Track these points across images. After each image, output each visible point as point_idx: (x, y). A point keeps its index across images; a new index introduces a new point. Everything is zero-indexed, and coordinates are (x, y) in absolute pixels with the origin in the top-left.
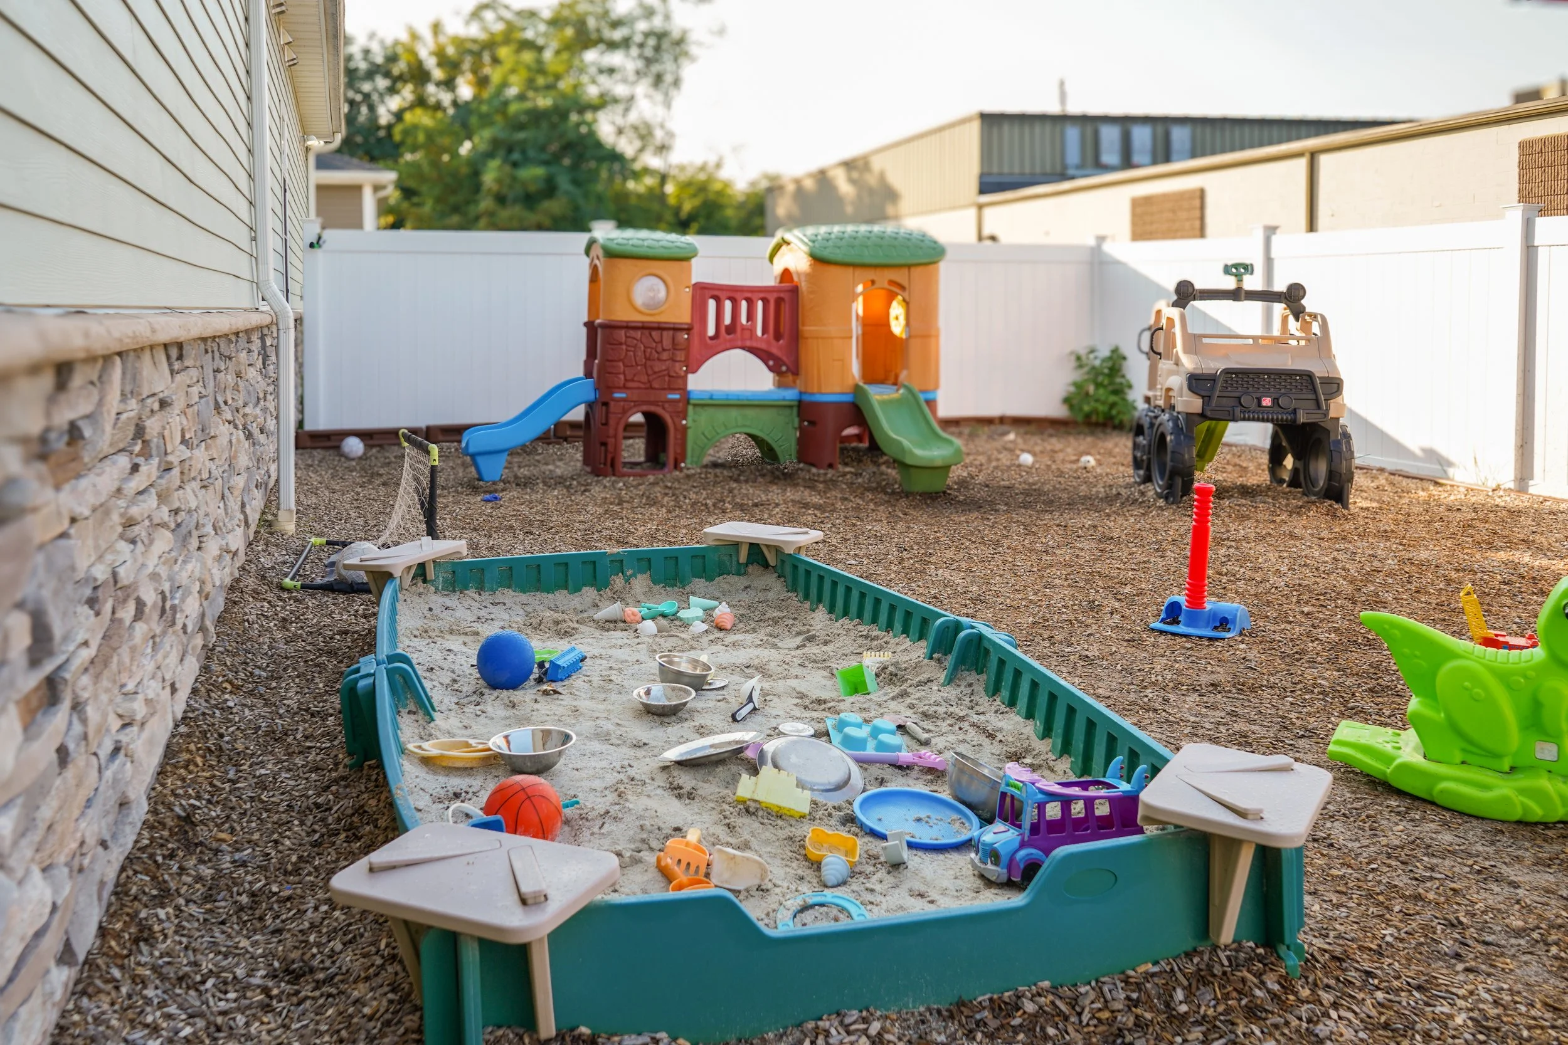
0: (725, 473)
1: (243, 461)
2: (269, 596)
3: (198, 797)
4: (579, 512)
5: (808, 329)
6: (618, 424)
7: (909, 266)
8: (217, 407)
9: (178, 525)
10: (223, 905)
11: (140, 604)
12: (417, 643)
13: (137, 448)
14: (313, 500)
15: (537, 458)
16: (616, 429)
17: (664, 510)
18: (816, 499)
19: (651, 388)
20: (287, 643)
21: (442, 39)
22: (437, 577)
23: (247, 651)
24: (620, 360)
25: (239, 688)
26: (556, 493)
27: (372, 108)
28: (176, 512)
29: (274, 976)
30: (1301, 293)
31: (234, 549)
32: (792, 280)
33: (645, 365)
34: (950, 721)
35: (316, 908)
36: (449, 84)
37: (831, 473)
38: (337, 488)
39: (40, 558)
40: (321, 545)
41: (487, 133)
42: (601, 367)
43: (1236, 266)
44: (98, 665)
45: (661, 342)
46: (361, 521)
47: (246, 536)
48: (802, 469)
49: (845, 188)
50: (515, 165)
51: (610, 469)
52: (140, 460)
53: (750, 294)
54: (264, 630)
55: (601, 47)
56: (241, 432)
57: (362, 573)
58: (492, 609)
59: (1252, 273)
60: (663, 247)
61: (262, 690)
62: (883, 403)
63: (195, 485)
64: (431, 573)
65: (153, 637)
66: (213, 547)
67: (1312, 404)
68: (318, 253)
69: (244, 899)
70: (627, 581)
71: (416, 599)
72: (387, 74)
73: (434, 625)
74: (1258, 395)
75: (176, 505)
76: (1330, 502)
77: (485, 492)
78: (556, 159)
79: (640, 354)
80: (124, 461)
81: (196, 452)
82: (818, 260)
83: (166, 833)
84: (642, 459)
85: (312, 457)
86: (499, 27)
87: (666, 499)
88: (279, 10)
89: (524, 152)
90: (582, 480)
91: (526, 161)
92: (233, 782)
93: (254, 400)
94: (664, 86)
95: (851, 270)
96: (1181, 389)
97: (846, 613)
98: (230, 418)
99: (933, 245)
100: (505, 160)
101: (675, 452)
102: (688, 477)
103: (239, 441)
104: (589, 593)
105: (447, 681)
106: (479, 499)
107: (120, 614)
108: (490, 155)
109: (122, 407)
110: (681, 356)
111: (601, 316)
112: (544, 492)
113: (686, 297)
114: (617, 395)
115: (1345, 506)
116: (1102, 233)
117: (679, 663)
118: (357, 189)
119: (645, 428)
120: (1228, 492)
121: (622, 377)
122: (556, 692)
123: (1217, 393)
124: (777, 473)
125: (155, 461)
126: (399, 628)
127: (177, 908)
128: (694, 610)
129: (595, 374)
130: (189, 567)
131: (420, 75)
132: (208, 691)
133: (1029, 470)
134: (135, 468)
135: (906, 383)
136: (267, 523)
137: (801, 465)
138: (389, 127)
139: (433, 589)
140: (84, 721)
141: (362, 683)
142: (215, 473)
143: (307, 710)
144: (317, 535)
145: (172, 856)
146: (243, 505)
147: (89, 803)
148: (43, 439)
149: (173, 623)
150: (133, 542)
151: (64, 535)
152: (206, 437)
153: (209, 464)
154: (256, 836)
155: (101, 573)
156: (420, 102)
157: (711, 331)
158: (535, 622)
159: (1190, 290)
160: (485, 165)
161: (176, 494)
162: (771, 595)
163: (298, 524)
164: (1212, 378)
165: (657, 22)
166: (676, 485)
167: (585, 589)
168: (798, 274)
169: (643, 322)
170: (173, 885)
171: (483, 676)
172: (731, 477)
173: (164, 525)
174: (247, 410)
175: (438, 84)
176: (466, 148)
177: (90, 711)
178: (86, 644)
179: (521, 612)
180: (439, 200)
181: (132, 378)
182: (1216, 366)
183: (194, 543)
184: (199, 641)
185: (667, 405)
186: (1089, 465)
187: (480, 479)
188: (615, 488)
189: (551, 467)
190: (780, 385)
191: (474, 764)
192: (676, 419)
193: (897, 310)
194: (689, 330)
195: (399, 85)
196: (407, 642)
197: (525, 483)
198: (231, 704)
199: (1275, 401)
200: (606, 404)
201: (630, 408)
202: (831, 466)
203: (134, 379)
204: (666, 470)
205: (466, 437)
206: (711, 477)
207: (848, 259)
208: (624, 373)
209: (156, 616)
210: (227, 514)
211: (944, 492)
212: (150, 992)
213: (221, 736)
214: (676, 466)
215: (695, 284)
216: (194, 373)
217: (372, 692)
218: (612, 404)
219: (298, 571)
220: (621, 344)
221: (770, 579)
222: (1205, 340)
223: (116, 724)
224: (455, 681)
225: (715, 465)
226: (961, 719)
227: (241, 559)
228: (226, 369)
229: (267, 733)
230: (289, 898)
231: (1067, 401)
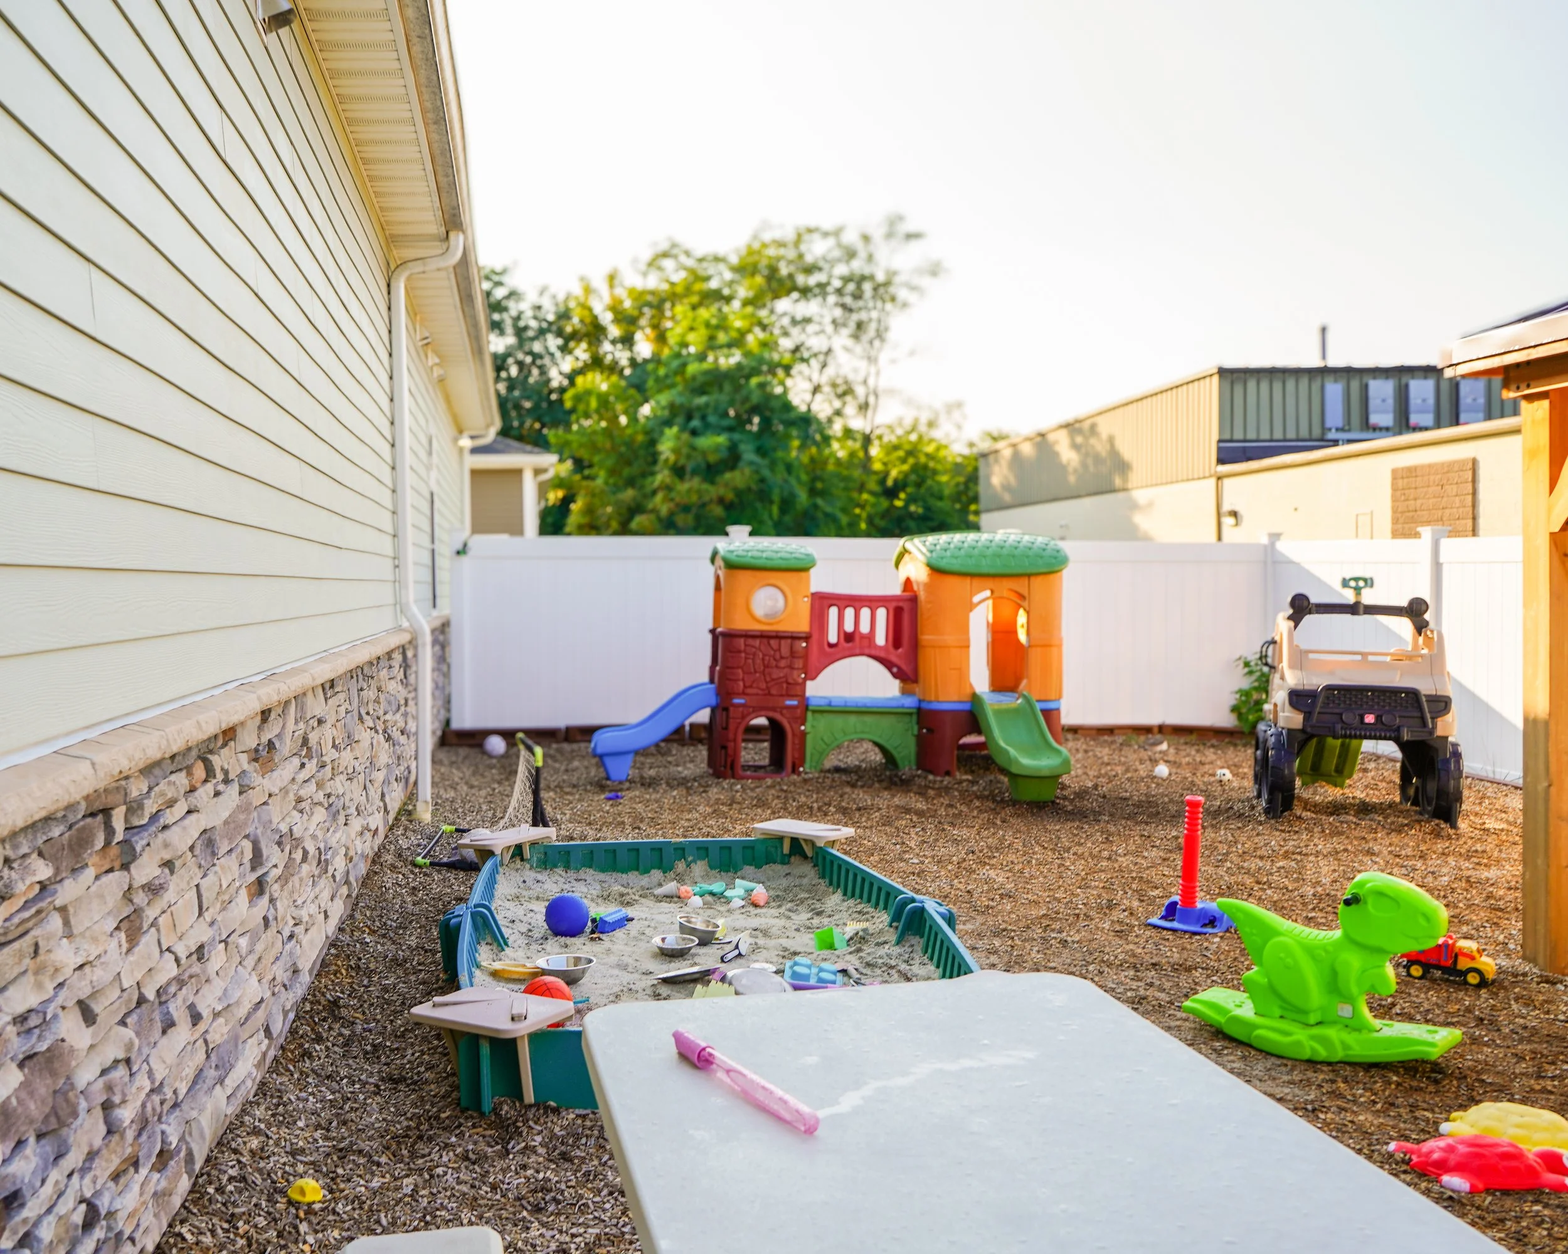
0: (844, 778)
1: (384, 758)
2: (404, 870)
3: (342, 992)
4: (690, 811)
5: (926, 638)
6: (737, 728)
7: (1029, 576)
8: (361, 718)
9: (330, 805)
10: (355, 1050)
11: (305, 853)
12: (508, 904)
13: (304, 753)
14: (451, 794)
15: (670, 759)
16: (735, 734)
17: (769, 811)
18: (921, 805)
19: (769, 694)
20: (414, 905)
21: (620, 292)
22: (532, 856)
23: (382, 908)
24: (738, 667)
25: (374, 932)
26: (675, 793)
27: (543, 370)
28: (329, 796)
29: (382, 1079)
30: (1424, 607)
31: (373, 828)
32: (912, 590)
33: (763, 673)
34: (884, 969)
35: (413, 1054)
36: (627, 341)
37: (947, 779)
38: (476, 783)
39: (255, 814)
40: (451, 832)
41: (664, 398)
42: (721, 673)
43: (1356, 579)
44: (283, 879)
45: (779, 650)
46: (490, 814)
47: (386, 821)
48: (919, 776)
49: (1067, 455)
50: (694, 433)
51: (730, 772)
52: (306, 760)
53: (873, 602)
54: (397, 895)
55: (795, 295)
56: (381, 736)
57: (471, 851)
58: (574, 883)
59: (1372, 586)
60: (781, 558)
61: (392, 935)
62: (999, 713)
63: (343, 777)
64: (527, 853)
65: (313, 876)
66: (356, 824)
67: (1418, 721)
68: (464, 560)
69: (369, 1048)
70: (688, 866)
71: (513, 873)
72: (560, 333)
73: (525, 893)
74: (1361, 712)
75: (329, 791)
76: (1437, 821)
77: (611, 791)
78: (741, 422)
79: (758, 661)
80: (296, 761)
81: (343, 753)
82: (936, 570)
83: (321, 1008)
84: (766, 762)
85: (457, 754)
86: (678, 277)
87: (776, 801)
88: (425, 342)
89: (703, 418)
90: (703, 782)
91: (707, 427)
92: (367, 987)
93: (394, 708)
94: (865, 338)
95: (968, 580)
96: (1284, 704)
97: (853, 896)
98: (372, 725)
99: (1055, 554)
100: (683, 429)
101: (793, 757)
102: (805, 781)
103: (379, 743)
104: (656, 874)
105: (524, 930)
106: (603, 797)
107: (293, 856)
108: (668, 423)
109: (295, 728)
110: (799, 663)
111: (722, 624)
112: (665, 792)
113: (805, 605)
114: (737, 701)
115: (1454, 826)
116: (1276, 530)
117: (695, 923)
118: (518, 473)
119: (769, 732)
120: (1345, 808)
121: (741, 684)
122: (600, 939)
123: (1318, 709)
124: (896, 779)
125: (315, 761)
126: (496, 893)
127: (327, 1049)
128: (738, 890)
129: (716, 679)
130: (338, 835)
131: (594, 332)
132: (352, 931)
133: (1159, 781)
134: (303, 765)
135: (1025, 693)
136: (407, 812)
137: (919, 772)
138: (562, 390)
139: (528, 866)
140: (276, 910)
141: (453, 921)
142: (358, 769)
143: (423, 948)
144: (449, 824)
145: (325, 1020)
146: (383, 795)
147: (277, 959)
148: (256, 750)
149: (326, 872)
150: (301, 812)
151: (265, 803)
152: (351, 741)
153: (353, 762)
154: (379, 1017)
155: (284, 828)
156: (597, 362)
157: (833, 637)
158: (605, 894)
159: (1305, 603)
160: (662, 433)
161: (329, 783)
162: (805, 881)
163: (434, 815)
164: (1313, 694)
165: (858, 266)
166: (792, 788)
167: (653, 871)
168: (918, 584)
169: (762, 631)
170: (325, 1035)
171: (550, 928)
172: (848, 783)
173: (320, 804)
174: (387, 717)
175: (614, 342)
176: (646, 410)
177: (278, 904)
178: (275, 866)
179: (599, 887)
180: (612, 472)
181: (301, 707)
182: (1318, 681)
183: (341, 819)
184: (344, 891)
185: (785, 711)
186: (1225, 779)
187: (608, 778)
188: (732, 790)
189: (680, 769)
190: (904, 692)
191: (526, 977)
192: (795, 726)
193: (1022, 618)
194: (807, 638)
195: (572, 344)
196: (500, 903)
197: (649, 784)
198: (368, 940)
199: (1378, 718)
200: (726, 709)
201: (749, 714)
202: (948, 773)
203: (302, 709)
204: (784, 774)
205: (597, 737)
206: (828, 782)
207: (964, 569)
208: (743, 680)
209: (315, 863)
210: (368, 800)
211: (1053, 802)
212: (310, 1080)
213: (360, 959)
214: (794, 770)
215: (813, 594)
216: (342, 696)
217: (458, 926)
218: (731, 709)
219: (429, 851)
220: (740, 652)
221: (807, 869)
222: (1311, 656)
223: (292, 922)
224: (530, 930)
225: (837, 770)
226: (892, 967)
227: (379, 839)
228: (369, 686)
229: (392, 960)
230: (397, 1049)
231: (1235, 709)
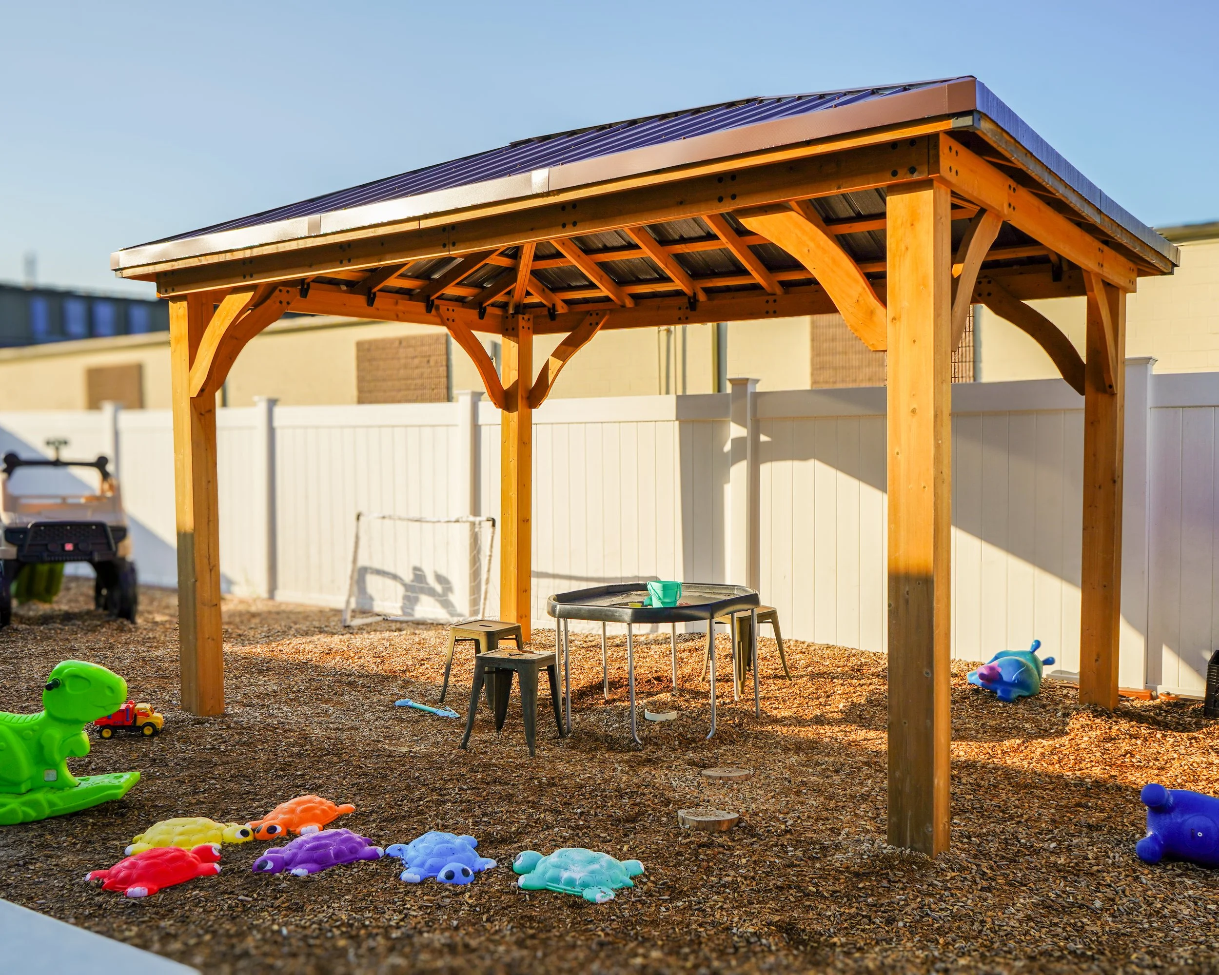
30: (107, 462)
43: (56, 441)
59: (67, 446)
67: (105, 546)
74: (62, 542)
76: (121, 620)
120: (53, 619)
123: (28, 543)
159: (16, 459)
164: (23, 531)
182: (29, 521)
199: (75, 545)
222: (22, 500)
